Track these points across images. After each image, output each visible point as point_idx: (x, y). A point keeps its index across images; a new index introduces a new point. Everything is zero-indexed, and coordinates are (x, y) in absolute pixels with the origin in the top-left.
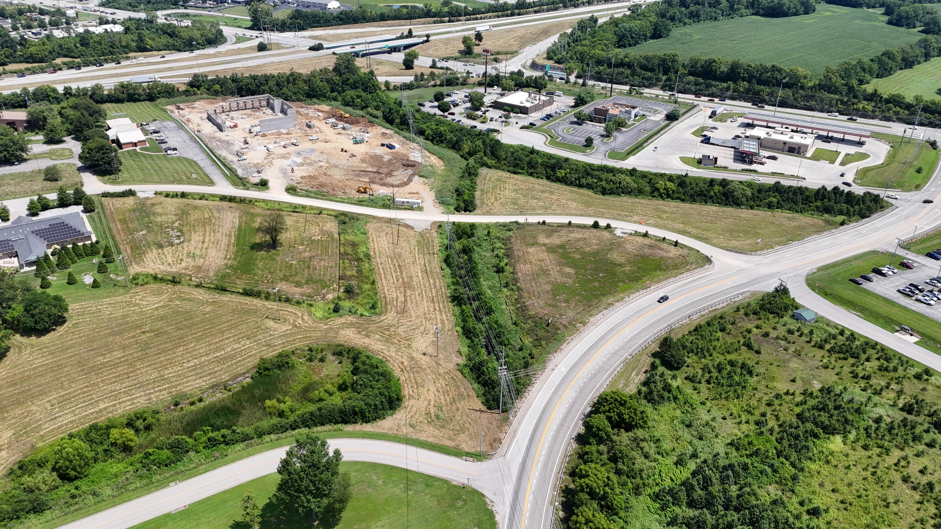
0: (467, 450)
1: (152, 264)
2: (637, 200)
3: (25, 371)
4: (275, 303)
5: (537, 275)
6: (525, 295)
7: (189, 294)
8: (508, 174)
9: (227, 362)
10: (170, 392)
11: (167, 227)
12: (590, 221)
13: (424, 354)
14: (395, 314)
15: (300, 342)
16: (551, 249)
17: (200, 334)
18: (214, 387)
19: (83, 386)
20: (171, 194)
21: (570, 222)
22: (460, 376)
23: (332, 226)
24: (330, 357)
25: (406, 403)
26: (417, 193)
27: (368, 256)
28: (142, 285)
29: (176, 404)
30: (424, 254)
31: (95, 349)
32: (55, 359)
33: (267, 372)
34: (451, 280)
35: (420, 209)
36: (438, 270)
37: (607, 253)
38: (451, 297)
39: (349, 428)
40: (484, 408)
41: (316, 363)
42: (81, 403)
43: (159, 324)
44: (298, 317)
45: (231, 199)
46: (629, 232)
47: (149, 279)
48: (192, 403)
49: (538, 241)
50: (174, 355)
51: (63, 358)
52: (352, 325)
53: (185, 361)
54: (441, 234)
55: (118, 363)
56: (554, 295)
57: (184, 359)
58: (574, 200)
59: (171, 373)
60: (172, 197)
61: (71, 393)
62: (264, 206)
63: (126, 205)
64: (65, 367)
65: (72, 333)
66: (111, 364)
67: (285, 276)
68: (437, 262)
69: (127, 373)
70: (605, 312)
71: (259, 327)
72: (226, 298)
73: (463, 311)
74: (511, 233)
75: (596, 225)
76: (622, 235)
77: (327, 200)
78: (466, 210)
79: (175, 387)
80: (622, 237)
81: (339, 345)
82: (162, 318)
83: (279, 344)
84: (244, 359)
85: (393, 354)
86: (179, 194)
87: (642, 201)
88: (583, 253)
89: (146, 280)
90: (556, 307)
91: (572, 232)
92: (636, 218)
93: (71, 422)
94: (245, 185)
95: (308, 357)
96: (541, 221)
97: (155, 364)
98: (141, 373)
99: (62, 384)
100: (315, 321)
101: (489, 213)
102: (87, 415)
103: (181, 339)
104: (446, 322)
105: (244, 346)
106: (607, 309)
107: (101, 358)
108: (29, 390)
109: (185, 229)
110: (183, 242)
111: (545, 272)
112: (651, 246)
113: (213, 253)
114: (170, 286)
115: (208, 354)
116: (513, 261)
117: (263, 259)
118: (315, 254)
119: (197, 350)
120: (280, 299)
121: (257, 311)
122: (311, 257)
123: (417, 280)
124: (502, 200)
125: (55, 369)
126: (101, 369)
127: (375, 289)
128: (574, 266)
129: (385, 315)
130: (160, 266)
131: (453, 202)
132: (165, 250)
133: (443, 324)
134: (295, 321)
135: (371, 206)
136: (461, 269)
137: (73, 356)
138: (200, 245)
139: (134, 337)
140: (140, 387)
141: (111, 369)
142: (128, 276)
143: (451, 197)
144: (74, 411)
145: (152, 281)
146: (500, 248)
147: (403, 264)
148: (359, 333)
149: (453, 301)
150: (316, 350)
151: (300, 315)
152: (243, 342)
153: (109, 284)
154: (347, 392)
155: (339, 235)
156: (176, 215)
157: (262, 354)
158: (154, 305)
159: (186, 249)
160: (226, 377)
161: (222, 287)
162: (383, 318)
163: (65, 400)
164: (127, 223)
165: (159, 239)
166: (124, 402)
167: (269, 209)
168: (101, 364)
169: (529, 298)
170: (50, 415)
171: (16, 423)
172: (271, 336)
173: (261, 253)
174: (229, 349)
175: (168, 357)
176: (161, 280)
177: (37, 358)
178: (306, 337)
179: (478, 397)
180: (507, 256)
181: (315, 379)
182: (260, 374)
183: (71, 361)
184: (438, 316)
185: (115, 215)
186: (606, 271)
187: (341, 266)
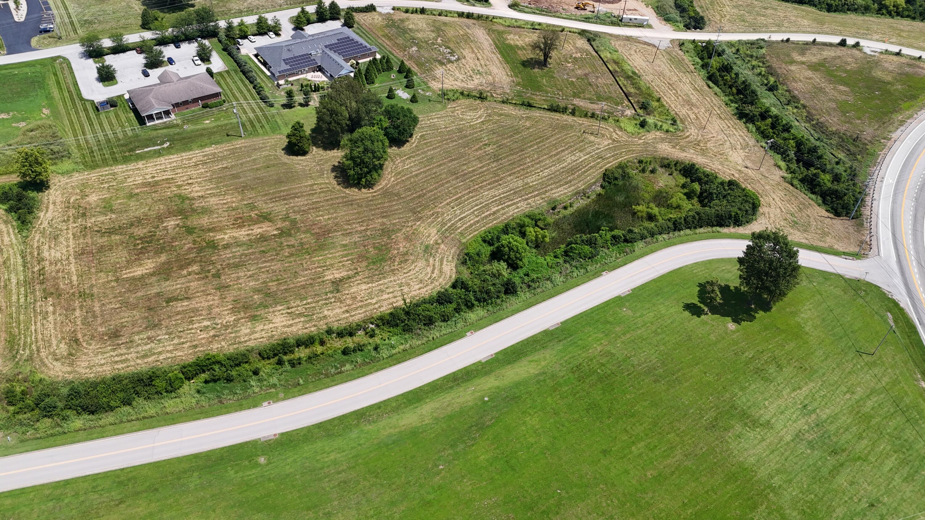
0: (841, 249)
1: (448, 81)
2: (867, 18)
3: (410, 178)
4: (582, 119)
5: (814, 93)
6: (814, 112)
7: (501, 109)
9: (575, 173)
10: (543, 198)
11: (433, 44)
12: (836, 40)
13: (747, 167)
14: (696, 130)
15: (626, 155)
16: (814, 67)
17: (536, 147)
18: (577, 194)
19: (467, 191)
20: (411, 9)
21: (815, 40)
22: (791, 188)
23: (582, 43)
24: (660, 170)
25: (761, 210)
26: (635, 10)
27: (634, 73)
28: (454, 100)
29: (554, 209)
30: (684, 73)
31: (455, 159)
32: (427, 168)
33: (616, 182)
34: (727, 98)
35: (650, 26)
36: (706, 88)
37: (870, 72)
38: (735, 114)
39: (725, 230)
40: (831, 215)
41: (647, 174)
42: (475, 206)
43: (495, 138)
44: (612, 133)
45: (469, 16)
46: (879, 51)
47: (457, 94)
48: (565, 208)
49: (795, 59)
50: (526, 166)
51: (434, 167)
52: (663, 140)
53: (539, 171)
54: (688, 52)
55: (483, 172)
56: (844, 113)
57: (537, 169)
58: (803, 17)
59: (533, 182)
60: (412, 13)
61: (460, 198)
62: (504, 23)
63: (376, 21)
64: (440, 175)
65: (425, 144)
66: (477, 172)
67: (574, 92)
68: (700, 80)
69: (496, 181)
70: (902, 128)
71: (583, 141)
72: (536, 114)
73: (758, 129)
74: (763, 51)
75: (843, 43)
76: (873, 54)
77: (554, 16)
78: (695, 28)
79: (544, 193)
80: (874, 56)
81: (664, 158)
82: (493, 132)
83: (610, 157)
84: (588, 170)
85: (720, 167)
86: (419, 10)
87: (871, 19)
88: (846, 71)
89: (456, 96)
90: (851, 123)
91: (823, 50)
92: (876, 36)
93: (478, 222)
94: (468, 1)
95: (640, 169)
96: (785, 39)
97: (514, 173)
98: (509, 181)
99: (447, 189)
100: (629, 137)
101: (720, 30)
102: (486, 217)
103: (522, 151)
104: (746, 138)
105: (581, 158)
106: (902, 125)
107: (465, 167)
108: (424, 194)
109: (452, 45)
110: (458, 59)
111: (821, 90)
112: (909, 65)
113: (495, 70)
114: (478, 101)
115: (554, 165)
116: (781, 79)
117: (542, 77)
118: (587, 71)
119: (542, 161)
120: (586, 116)
121: (572, 126)
122: (586, 75)
123: (694, 98)
124: (728, 17)
125: (434, 176)
126: (472, 177)
127: (663, 106)
128: (845, 84)
129: (688, 131)
130: (456, 82)
131: (679, 19)
132: (448, 66)
133: (744, 140)
134: (611, 136)
135: (601, 24)
136: (730, 87)
137: (440, 165)
138: (477, 62)
139: (480, 149)
140: (514, 193)
141: (480, 177)
142: (434, 91)
143: (675, 14)
144: (473, 212)
145: (461, 97)
146: (759, 66)
147: (671, 82)
148: (674, 147)
149: (740, 118)
150: (646, 163)
151: (612, 130)
152: (577, 154)
153: (424, 99)
154: (695, 200)
155: (597, 52)
156: (433, 31)
157: (600, 165)
158: (477, 119)
159: (467, 66)
160: (582, 186)
161: (526, 103)
162: (688, 134)
163: (460, 204)
164: (392, 39)
165: (435, 56)
166: (508, 206)
167: (509, 26)
168: (470, 173)
169: (820, 115)
170: (456, 216)
171: (433, 222)
172: (598, 149)
173: (536, 70)
174: (569, 161)
175: (522, 167)
176: (468, 96)
177: (412, 167)
178: (630, 151)
179: (819, 206)
180: (771, 74)
181: (657, 188)
182: (610, 183)
183: (442, 170)
184: (735, 132)
185: (374, 30)
186: (879, 89)
187: (620, 83)
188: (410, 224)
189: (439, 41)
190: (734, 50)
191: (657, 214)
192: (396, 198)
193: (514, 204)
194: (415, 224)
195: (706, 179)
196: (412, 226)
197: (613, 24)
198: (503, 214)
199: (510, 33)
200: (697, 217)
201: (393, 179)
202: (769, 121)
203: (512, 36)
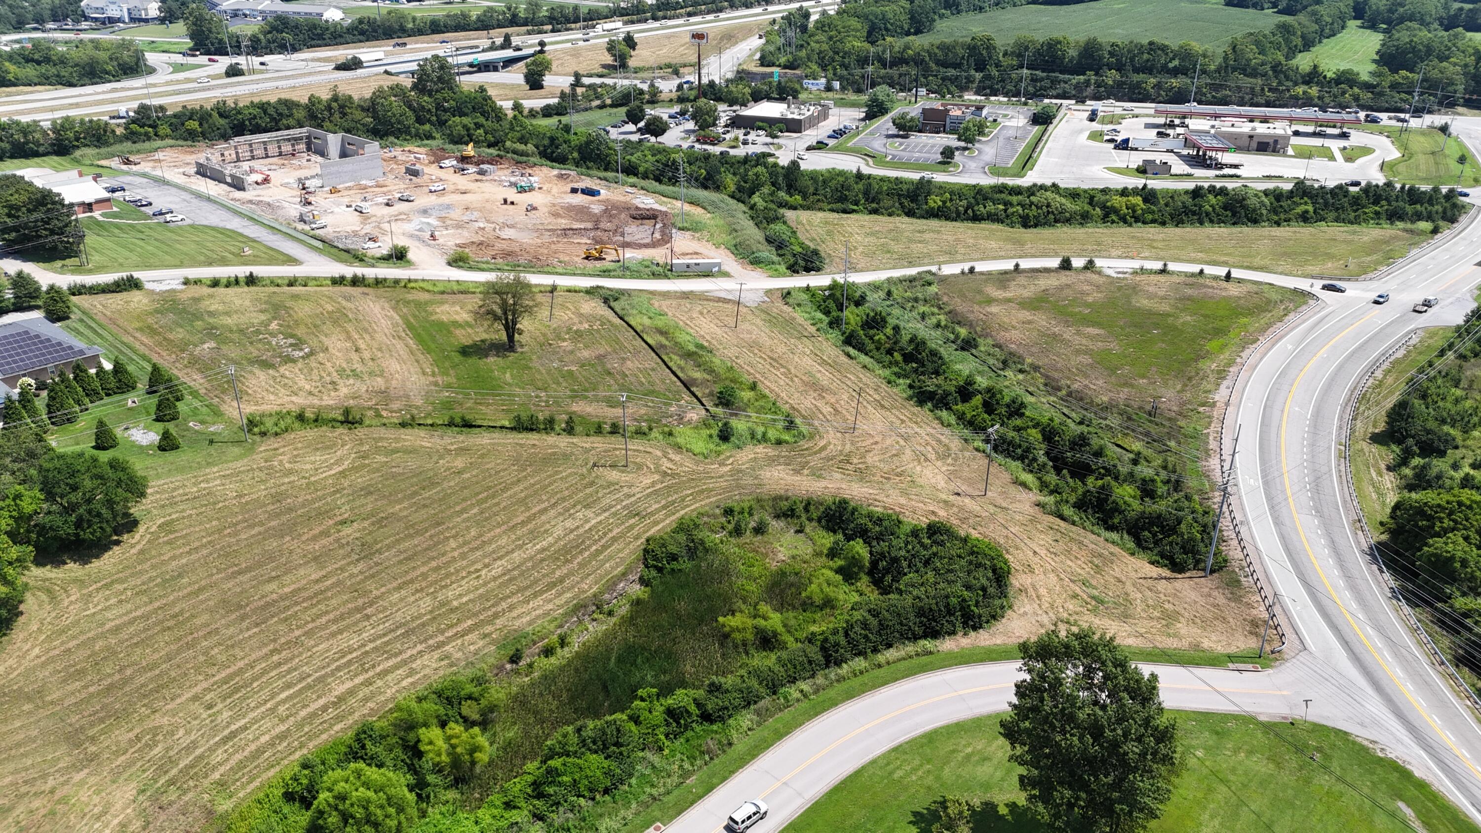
1: (272, 397)
3: (94, 639)
4: (591, 439)
5: (1045, 343)
6: (1056, 375)
7: (397, 440)
8: (836, 215)
9: (574, 557)
10: (485, 636)
11: (258, 332)
12: (1053, 263)
13: (958, 494)
14: (839, 435)
15: (695, 501)
16: (1029, 305)
17: (475, 511)
18: (579, 609)
19: (265, 650)
20: (224, 281)
21: (1017, 265)
22: (1062, 524)
23: (591, 307)
24: (775, 525)
25: (1016, 581)
27: (699, 346)
28: (276, 434)
29: (515, 659)
30: (799, 338)
31: (248, 569)
32: (157, 604)
33: (675, 565)
34: (887, 372)
35: (726, 275)
36: (844, 359)
37: (1129, 302)
38: (910, 398)
39: (947, 645)
40: (1166, 572)
41: (748, 537)
42: (283, 690)
43: (369, 504)
44: (659, 459)
45: (356, 281)
46: (1130, 271)
47: (289, 420)
48: (548, 652)
49: (992, 296)
50: (444, 559)
51: (178, 599)
52: (772, 461)
53: (479, 566)
54: (799, 305)
55: (322, 592)
56: (1111, 371)
57: (474, 563)
58: (986, 238)
59: (460, 596)
60: (227, 286)
61: (241, 671)
63: (133, 306)
64: (193, 616)
65: (169, 543)
66: (305, 594)
67: (573, 391)
68: (831, 348)
69: (358, 610)
70: (1224, 383)
71: (592, 483)
72: (483, 439)
73: (961, 417)
74: (934, 289)
75: (1066, 266)
78: (808, 270)
79: (490, 621)
80: (1124, 279)
81: (781, 498)
82: (368, 491)
83: (658, 511)
84: (605, 547)
85: (903, 501)
86: (241, 280)
88: (1087, 305)
89: (282, 424)
90: (1132, 386)
91: (1037, 278)
92: (1114, 253)
93: (282, 737)
94: (362, 260)
95: (730, 527)
96: (966, 270)
97: (412, 581)
98: (394, 605)
99: (206, 653)
100: (697, 463)
101: (853, 269)
102: (313, 715)
103: (438, 524)
104: (943, 438)
105: (587, 521)
107: (273, 586)
108: (126, 681)
109: (300, 332)
110: (312, 353)
111: (1055, 337)
112: (1186, 286)
113: (394, 366)
114: (341, 430)
115: (520, 547)
116: (978, 329)
117: (503, 370)
118: (602, 351)
119: (490, 542)
120: (599, 431)
121: (566, 457)
122: (600, 358)
123: (824, 377)
124: (861, 249)
125: (171, 623)
126: (287, 608)
127: (764, 396)
128: (1094, 324)
129: (821, 437)
130: (294, 398)
131: (776, 259)
132: (282, 370)
133: (939, 441)
134: (658, 466)
135: (632, 277)
136: (889, 352)
137: (201, 590)
138: (355, 356)
139: (325, 534)
140: (406, 634)
141: (313, 606)
142: (230, 422)
143: (767, 252)
144: (273, 710)
145: (297, 425)
146: (933, 314)
147: (775, 356)
148: (797, 472)
149: (921, 403)
150: (742, 512)
151: (659, 453)
152: (580, 515)
153: (196, 441)
154: (864, 582)
155: (621, 318)
156: (261, 311)
157: (635, 532)
158: (330, 468)
159: (329, 365)
160: (590, 587)
161: (458, 420)
162: (822, 443)
163: (237, 690)
164: (160, 334)
165: (255, 353)
166: (386, 672)
167: (443, 293)
168: (283, 598)
169: (1069, 378)
170: (215, 730)
171: (131, 764)
172: (629, 496)
173: (491, 360)
174: (559, 531)
175: (434, 564)
176: (316, 420)
177: (106, 609)
178: (702, 491)
179: (1133, 554)
180: (959, 323)
181: (774, 566)
182: (660, 570)
183: (202, 602)
184: (918, 430)
185: (120, 322)
186: (1156, 326)
187: (671, 364)
188: (51, 783)
189: (274, 326)
190: (882, 294)
191: (780, 629)
192: (27, 707)
193: (405, 662)
194: (66, 782)
195: (877, 529)
196: (52, 792)
197: (655, 275)
198: (366, 699)
199: (442, 303)
200: (874, 622)
201: (36, 651)
202: (977, 400)
203: (446, 307)
